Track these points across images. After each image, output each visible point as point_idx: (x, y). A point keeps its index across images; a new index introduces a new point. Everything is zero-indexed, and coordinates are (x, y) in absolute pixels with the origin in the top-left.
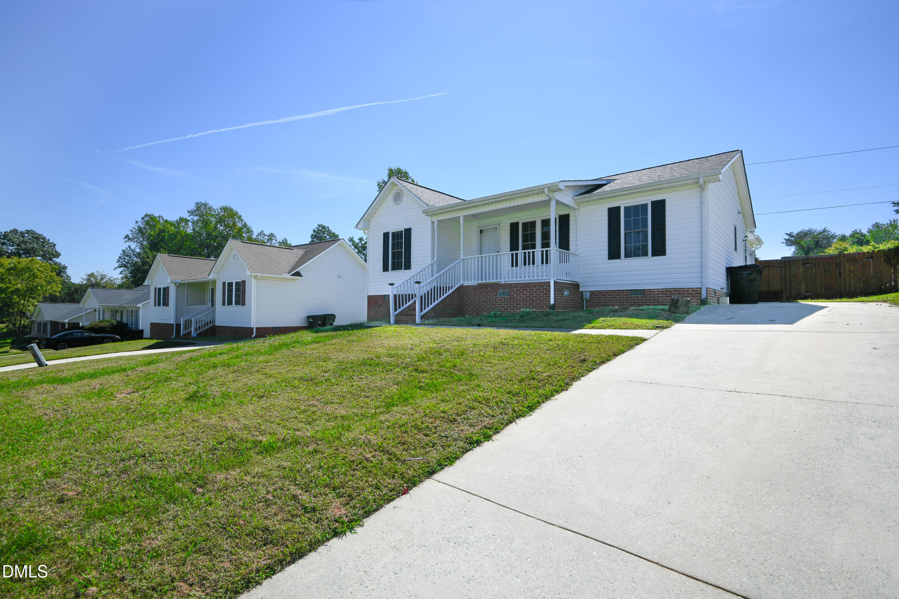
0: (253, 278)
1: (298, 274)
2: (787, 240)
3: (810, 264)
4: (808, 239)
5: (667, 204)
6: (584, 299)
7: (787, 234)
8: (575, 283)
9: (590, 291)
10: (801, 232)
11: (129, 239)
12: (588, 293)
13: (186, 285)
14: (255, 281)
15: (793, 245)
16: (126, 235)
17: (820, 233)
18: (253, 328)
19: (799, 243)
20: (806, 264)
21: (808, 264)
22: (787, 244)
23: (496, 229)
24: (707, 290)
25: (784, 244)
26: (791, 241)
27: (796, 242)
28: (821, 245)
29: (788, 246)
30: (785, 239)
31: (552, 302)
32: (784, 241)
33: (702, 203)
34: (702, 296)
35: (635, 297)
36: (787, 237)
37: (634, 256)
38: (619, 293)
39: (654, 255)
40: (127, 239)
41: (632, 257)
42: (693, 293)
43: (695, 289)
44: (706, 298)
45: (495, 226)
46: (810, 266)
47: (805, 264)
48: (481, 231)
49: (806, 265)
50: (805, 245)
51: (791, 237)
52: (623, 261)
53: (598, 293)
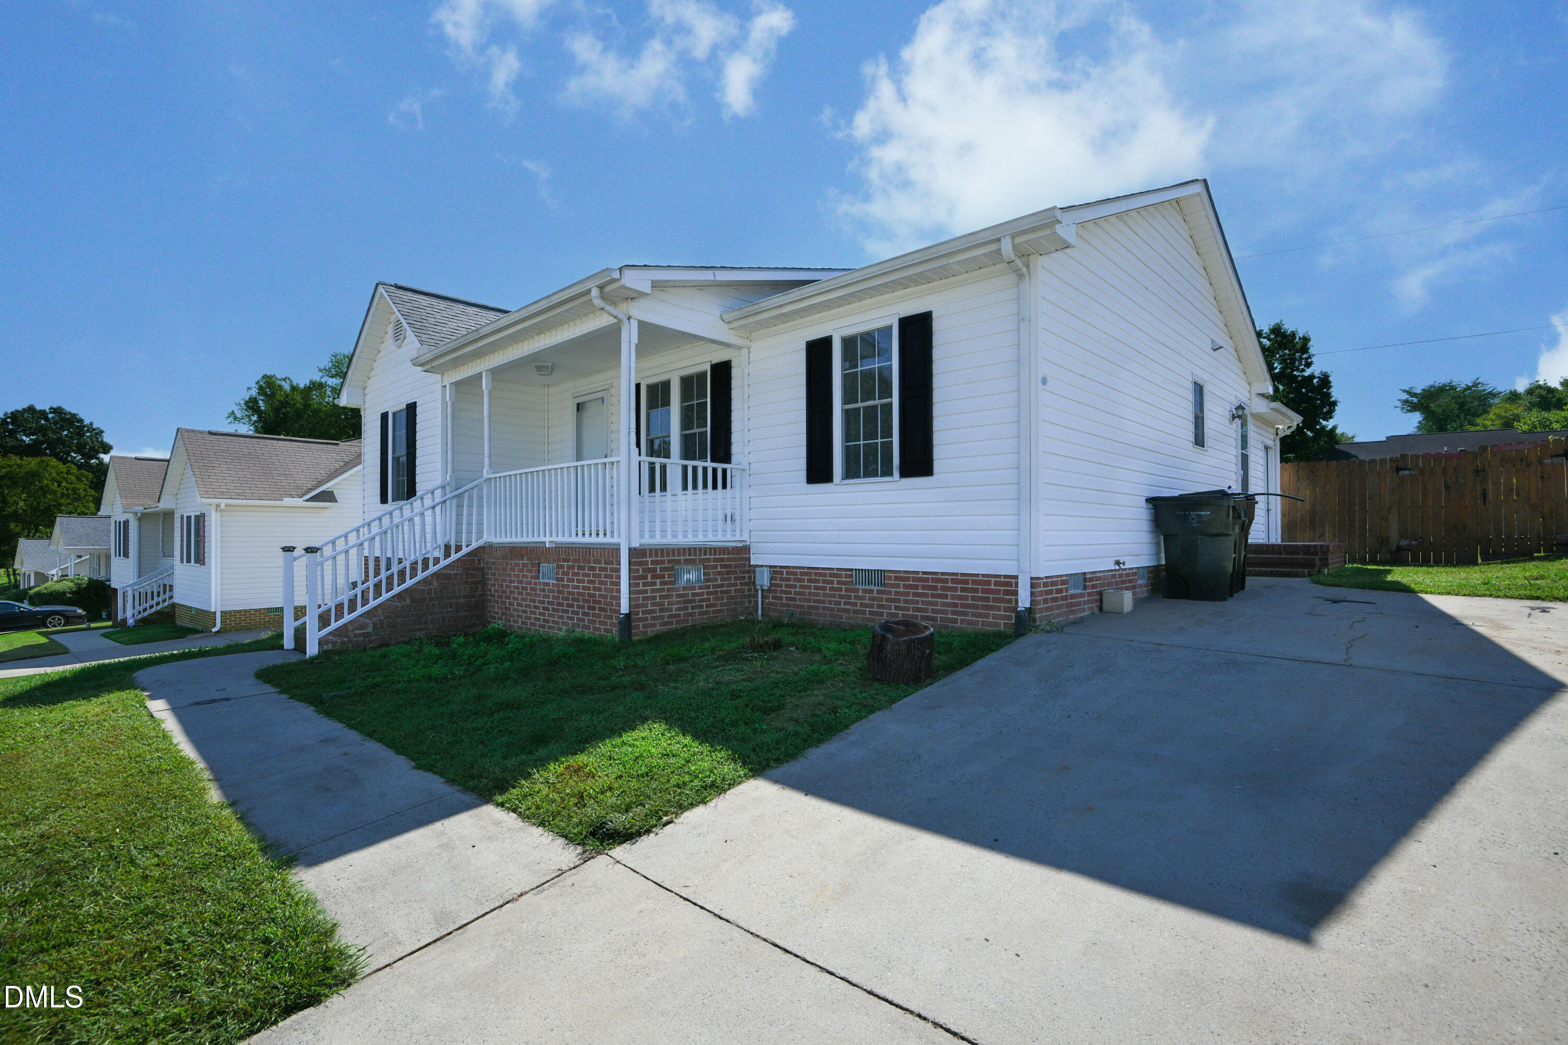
0: (213, 508)
1: (328, 497)
2: (1406, 401)
3: (1409, 469)
4: (1444, 400)
5: (937, 325)
6: (758, 587)
7: (1404, 391)
8: (740, 545)
9: (770, 567)
10: (1431, 387)
11: (235, 418)
12: (766, 570)
13: (162, 516)
14: (219, 515)
15: (1415, 410)
16: (230, 411)
17: (1469, 388)
18: (215, 613)
19: (1426, 408)
20: (1401, 469)
21: (1405, 469)
22: (1403, 409)
23: (603, 399)
24: (1033, 586)
25: (1398, 410)
26: (1412, 402)
27: (1422, 404)
28: (1469, 410)
29: (1406, 413)
30: (1399, 400)
31: (624, 608)
32: (1399, 404)
33: (1021, 318)
34: (1020, 604)
35: (864, 591)
36: (1405, 396)
37: (866, 476)
38: (831, 575)
39: (905, 473)
40: (231, 419)
41: (859, 477)
42: (998, 592)
43: (1002, 579)
44: (1030, 611)
45: (600, 395)
46: (1410, 475)
47: (1398, 469)
48: (579, 407)
49: (1402, 473)
50: (1439, 410)
51: (1412, 397)
52: (838, 488)
53: (788, 573)
